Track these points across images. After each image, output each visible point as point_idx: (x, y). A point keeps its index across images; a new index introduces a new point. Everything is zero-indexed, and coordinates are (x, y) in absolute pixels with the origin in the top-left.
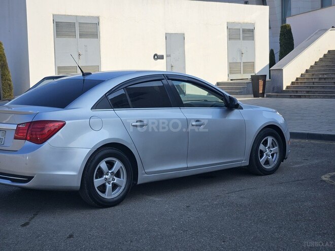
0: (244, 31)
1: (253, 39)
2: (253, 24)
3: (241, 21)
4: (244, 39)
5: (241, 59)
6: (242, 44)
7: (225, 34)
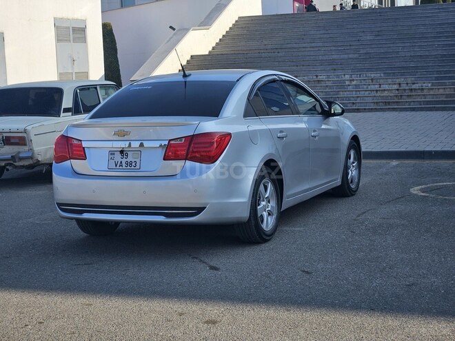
0: (74, 30)
1: (85, 41)
2: (84, 21)
3: (70, 16)
4: (75, 40)
5: (73, 68)
6: (74, 47)
7: (51, 34)
